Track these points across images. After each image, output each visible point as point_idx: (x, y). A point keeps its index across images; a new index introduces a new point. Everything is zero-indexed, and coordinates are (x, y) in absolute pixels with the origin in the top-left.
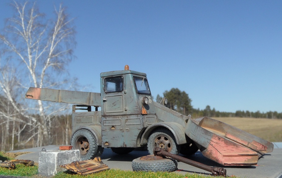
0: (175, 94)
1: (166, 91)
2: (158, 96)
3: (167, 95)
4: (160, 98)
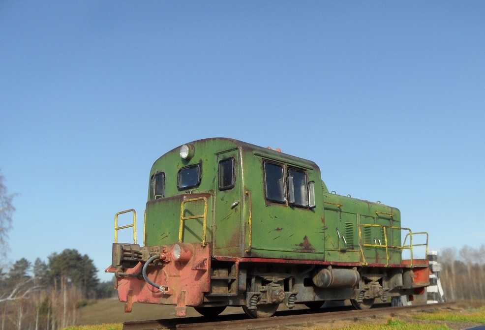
0: (71, 259)
1: (55, 254)
2: (38, 260)
3: (56, 260)
4: (41, 265)
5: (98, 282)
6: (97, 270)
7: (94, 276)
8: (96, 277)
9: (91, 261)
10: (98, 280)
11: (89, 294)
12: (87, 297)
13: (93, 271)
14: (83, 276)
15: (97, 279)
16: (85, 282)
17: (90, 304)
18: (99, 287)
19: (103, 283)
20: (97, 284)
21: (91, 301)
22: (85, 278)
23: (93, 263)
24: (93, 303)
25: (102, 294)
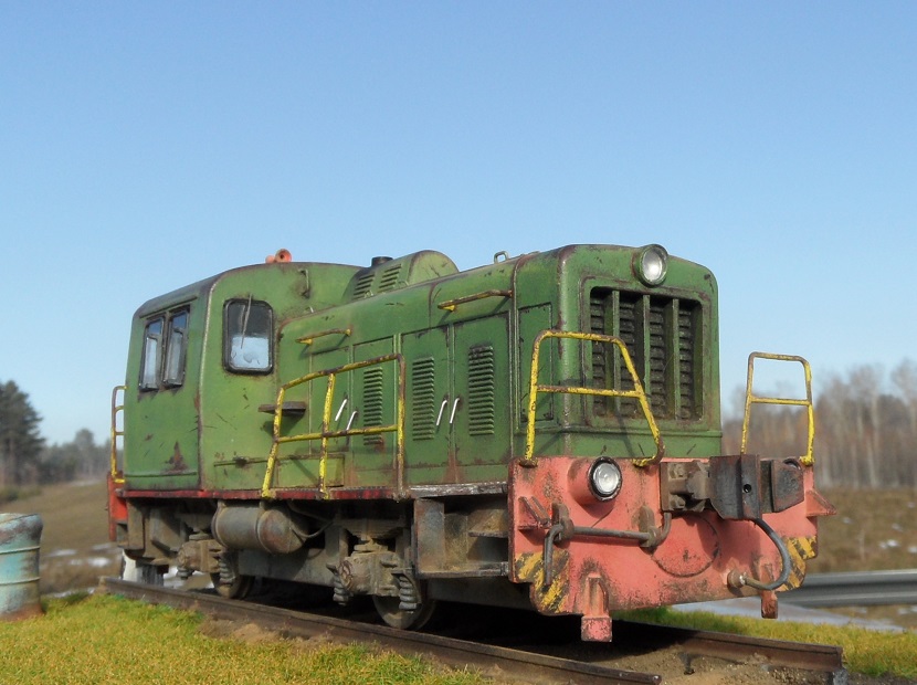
5: (42, 445)
6: (39, 416)
7: (31, 432)
8: (38, 433)
9: (22, 397)
10: (43, 440)
11: (23, 473)
12: (18, 479)
13: (28, 418)
14: (7, 431)
15: (39, 437)
16: (12, 446)
17: (25, 497)
18: (44, 457)
19: (55, 448)
20: (39, 449)
21: (25, 489)
22: (11, 434)
23: (28, 400)
24: (32, 494)
25: (53, 472)
